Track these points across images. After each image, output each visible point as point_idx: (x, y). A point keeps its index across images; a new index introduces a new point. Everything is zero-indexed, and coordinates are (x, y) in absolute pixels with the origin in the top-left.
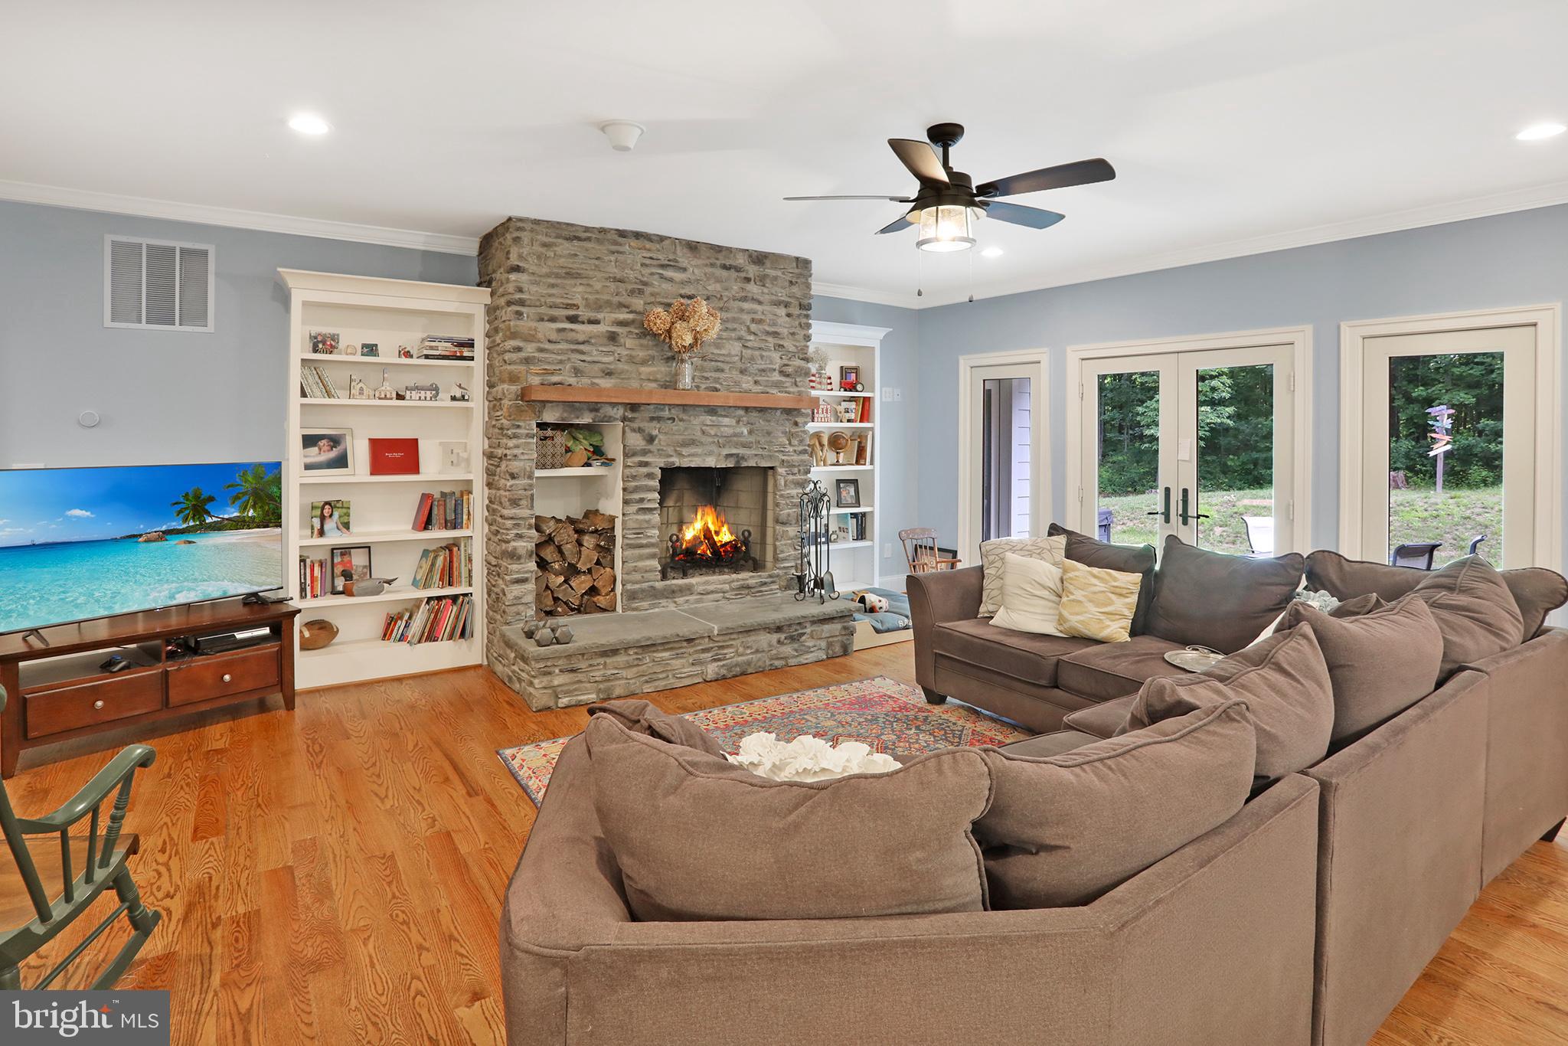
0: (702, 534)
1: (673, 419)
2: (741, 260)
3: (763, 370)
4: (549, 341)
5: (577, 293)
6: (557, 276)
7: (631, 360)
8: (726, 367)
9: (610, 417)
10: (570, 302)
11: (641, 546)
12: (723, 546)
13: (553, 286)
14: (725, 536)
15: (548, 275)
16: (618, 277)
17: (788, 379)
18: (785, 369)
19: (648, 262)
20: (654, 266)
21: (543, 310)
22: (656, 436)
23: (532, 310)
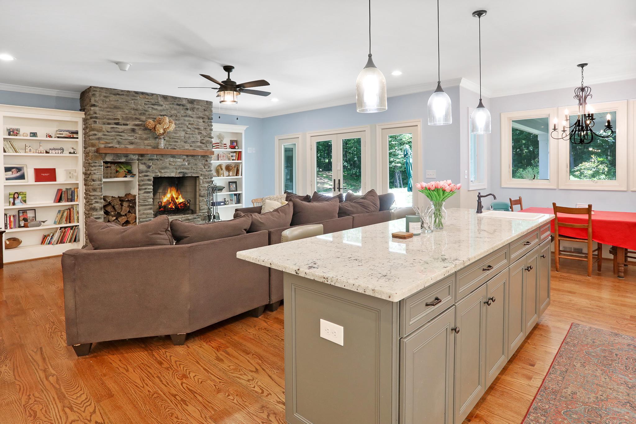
0: (170, 199)
1: (158, 160)
2: (184, 102)
3: (194, 142)
4: (108, 132)
5: (119, 114)
6: (110, 108)
7: (141, 138)
8: (179, 141)
9: (133, 159)
10: (116, 117)
11: (146, 205)
12: (179, 204)
13: (109, 112)
14: (181, 200)
15: (107, 108)
16: (135, 108)
17: (203, 145)
18: (202, 141)
19: (147, 103)
20: (149, 104)
21: (105, 120)
22: (151, 166)
23: (101, 121)
